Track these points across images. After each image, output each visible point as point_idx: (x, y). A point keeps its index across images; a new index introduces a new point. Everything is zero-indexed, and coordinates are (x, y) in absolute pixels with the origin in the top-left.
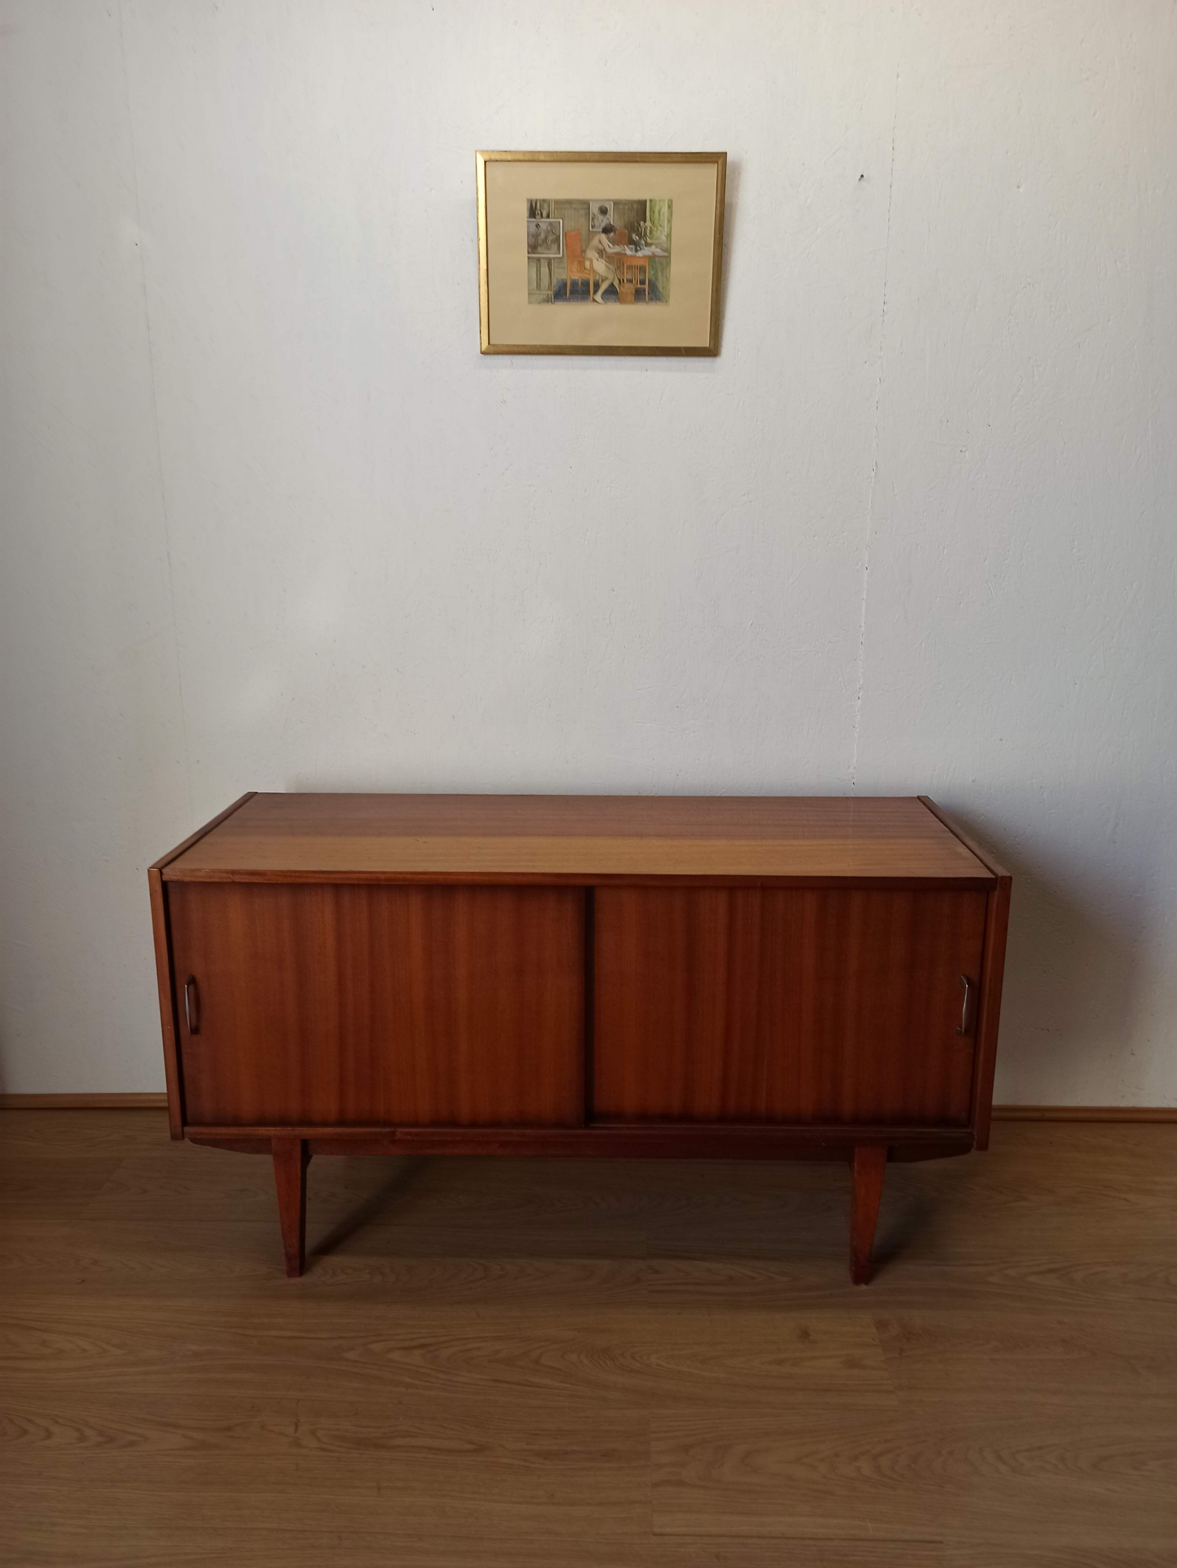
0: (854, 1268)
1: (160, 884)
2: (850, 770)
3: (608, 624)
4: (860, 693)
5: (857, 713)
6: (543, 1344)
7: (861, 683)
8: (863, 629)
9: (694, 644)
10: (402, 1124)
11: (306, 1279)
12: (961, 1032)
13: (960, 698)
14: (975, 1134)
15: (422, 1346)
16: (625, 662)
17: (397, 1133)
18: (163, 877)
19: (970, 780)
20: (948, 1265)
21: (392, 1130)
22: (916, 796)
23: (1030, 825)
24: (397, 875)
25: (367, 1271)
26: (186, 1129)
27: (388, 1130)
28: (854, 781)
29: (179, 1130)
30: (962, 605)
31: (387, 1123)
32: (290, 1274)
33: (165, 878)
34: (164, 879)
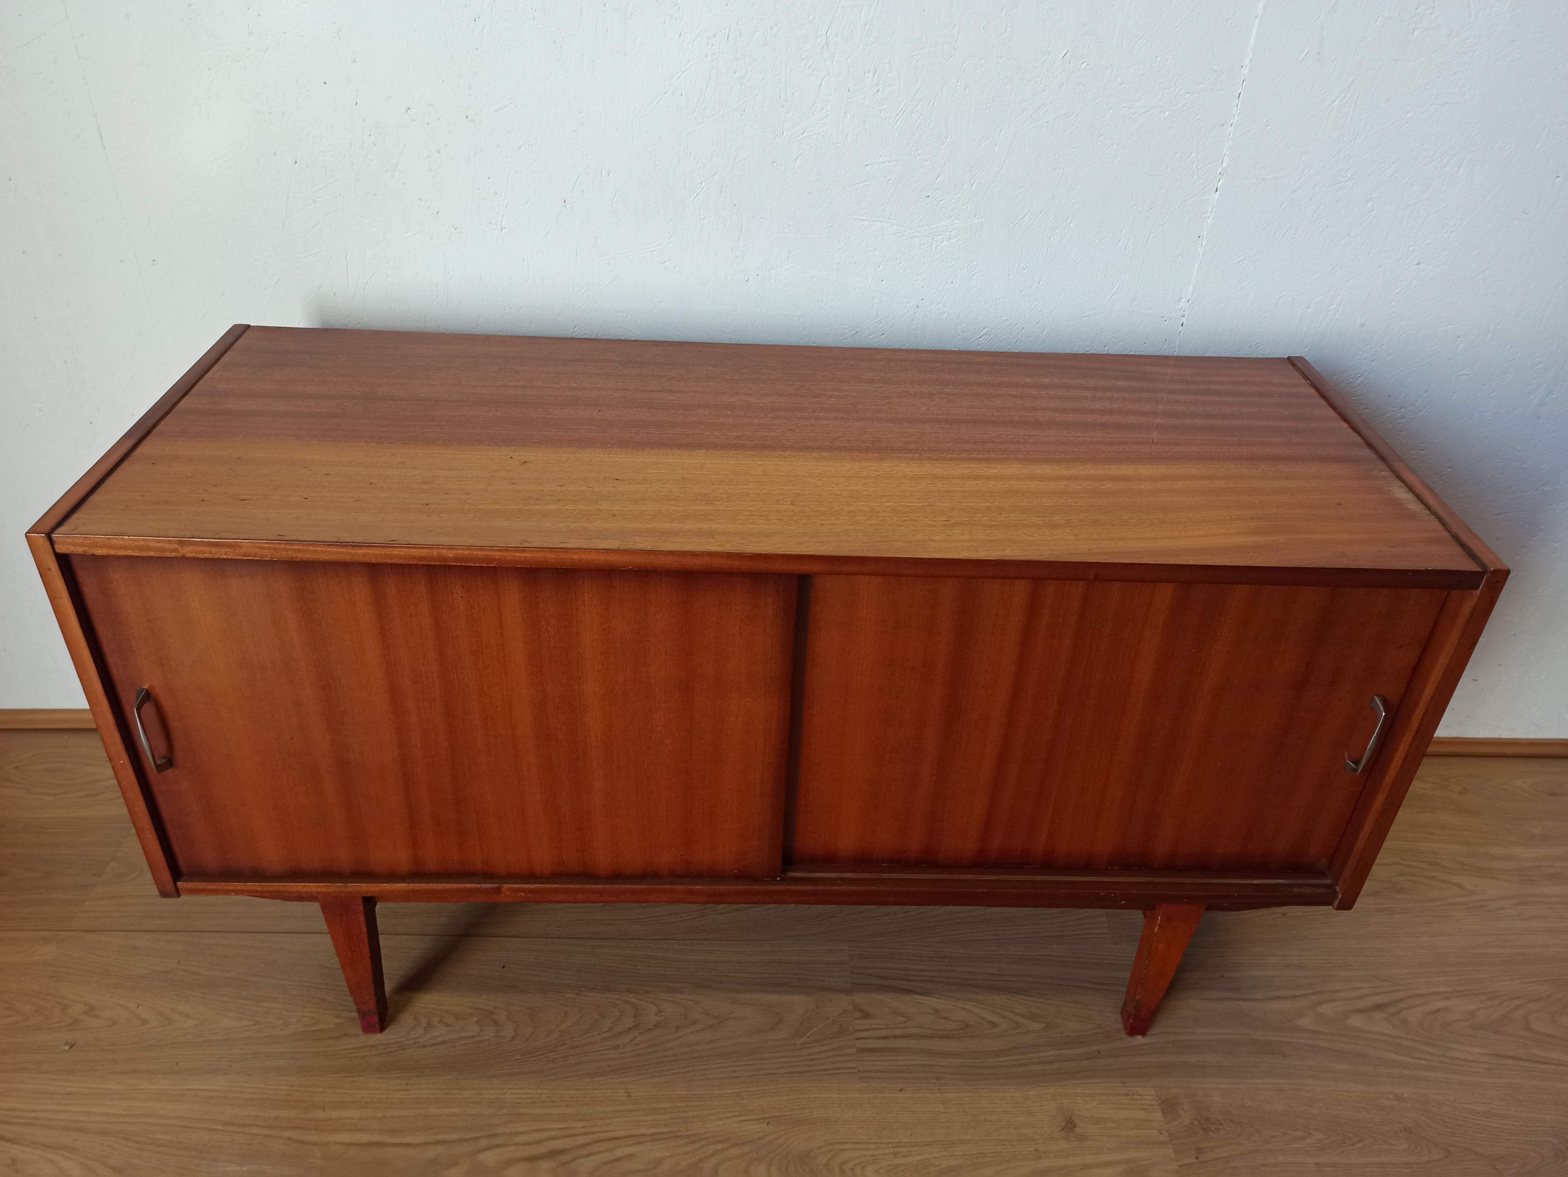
0: (1131, 1021)
1: (54, 558)
2: (1182, 304)
3: (823, 46)
4: (1220, 182)
5: (1208, 215)
6: (719, 1147)
7: (1224, 165)
8: (1246, 71)
9: (966, 87)
10: (510, 877)
11: (389, 1036)
12: (1355, 770)
13: (1373, 196)
14: (1337, 889)
15: (552, 1154)
16: (849, 115)
17: (503, 890)
18: (56, 546)
19: (1358, 323)
20: (1245, 1000)
21: (496, 885)
22: (1286, 357)
23: (1426, 391)
24: (475, 552)
25: (476, 1019)
26: (179, 884)
27: (489, 885)
28: (1184, 320)
29: (170, 886)
30: (1416, 33)
31: (488, 876)
32: (368, 1029)
33: (61, 549)
34: (58, 551)
